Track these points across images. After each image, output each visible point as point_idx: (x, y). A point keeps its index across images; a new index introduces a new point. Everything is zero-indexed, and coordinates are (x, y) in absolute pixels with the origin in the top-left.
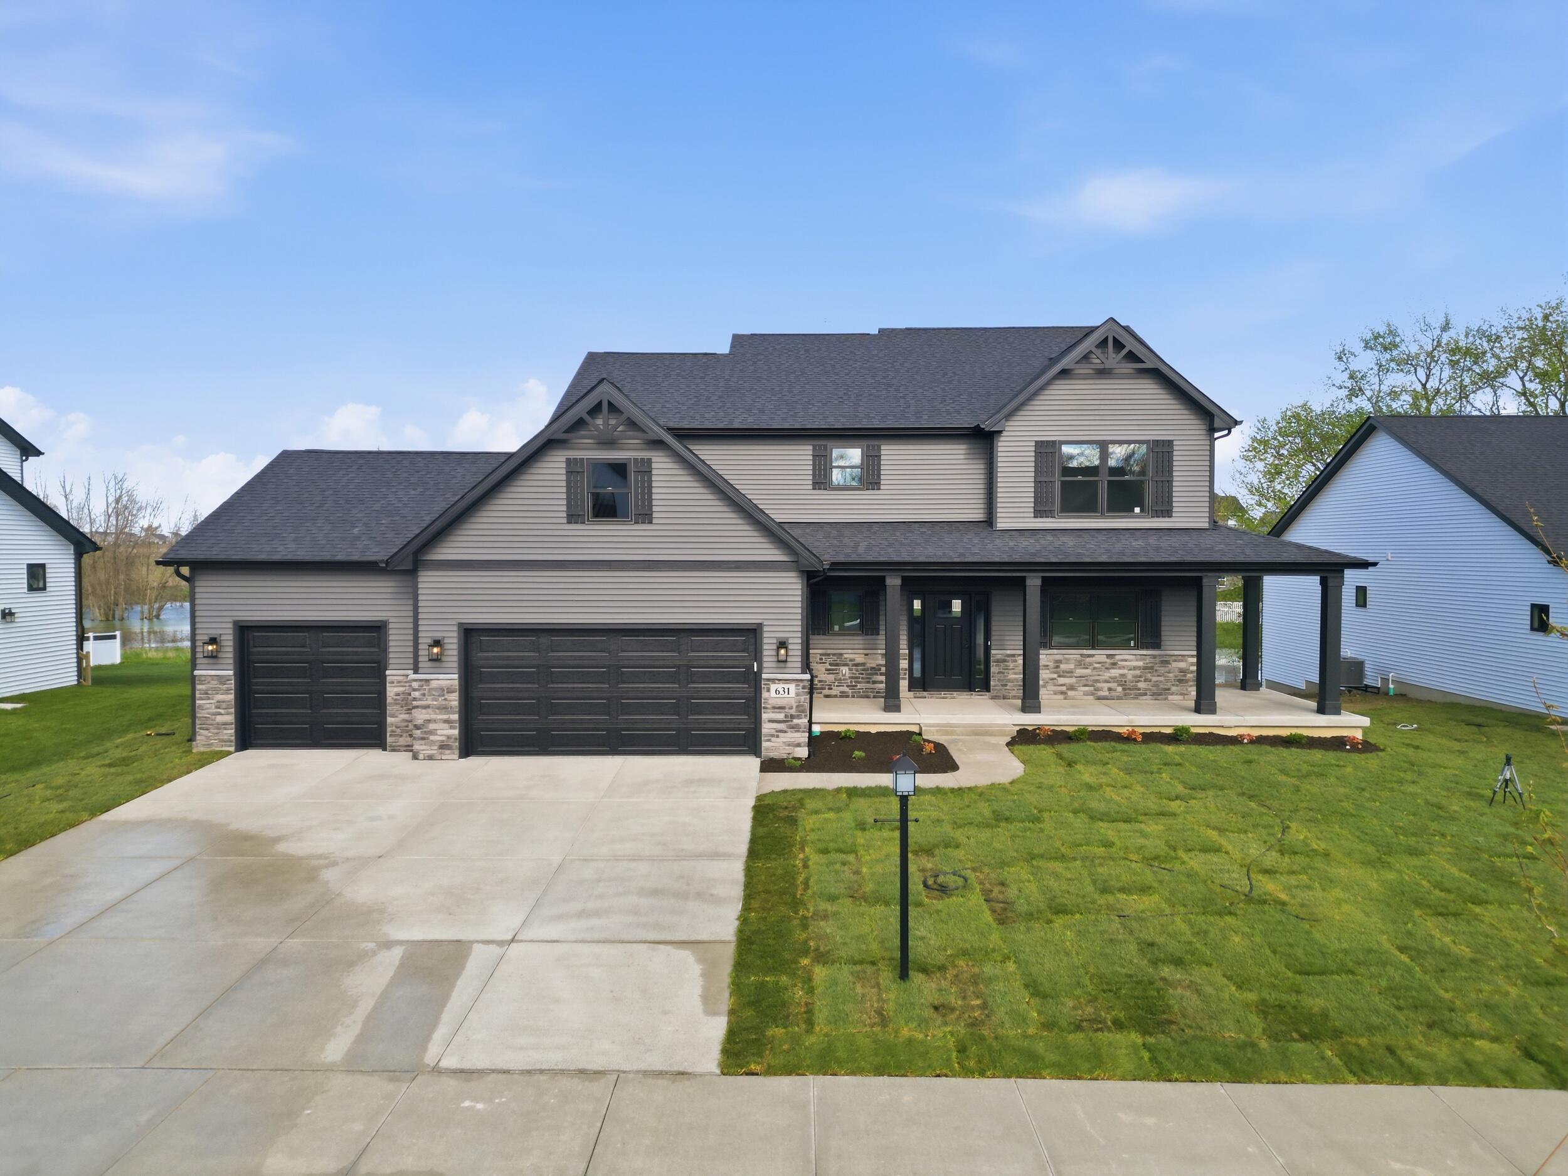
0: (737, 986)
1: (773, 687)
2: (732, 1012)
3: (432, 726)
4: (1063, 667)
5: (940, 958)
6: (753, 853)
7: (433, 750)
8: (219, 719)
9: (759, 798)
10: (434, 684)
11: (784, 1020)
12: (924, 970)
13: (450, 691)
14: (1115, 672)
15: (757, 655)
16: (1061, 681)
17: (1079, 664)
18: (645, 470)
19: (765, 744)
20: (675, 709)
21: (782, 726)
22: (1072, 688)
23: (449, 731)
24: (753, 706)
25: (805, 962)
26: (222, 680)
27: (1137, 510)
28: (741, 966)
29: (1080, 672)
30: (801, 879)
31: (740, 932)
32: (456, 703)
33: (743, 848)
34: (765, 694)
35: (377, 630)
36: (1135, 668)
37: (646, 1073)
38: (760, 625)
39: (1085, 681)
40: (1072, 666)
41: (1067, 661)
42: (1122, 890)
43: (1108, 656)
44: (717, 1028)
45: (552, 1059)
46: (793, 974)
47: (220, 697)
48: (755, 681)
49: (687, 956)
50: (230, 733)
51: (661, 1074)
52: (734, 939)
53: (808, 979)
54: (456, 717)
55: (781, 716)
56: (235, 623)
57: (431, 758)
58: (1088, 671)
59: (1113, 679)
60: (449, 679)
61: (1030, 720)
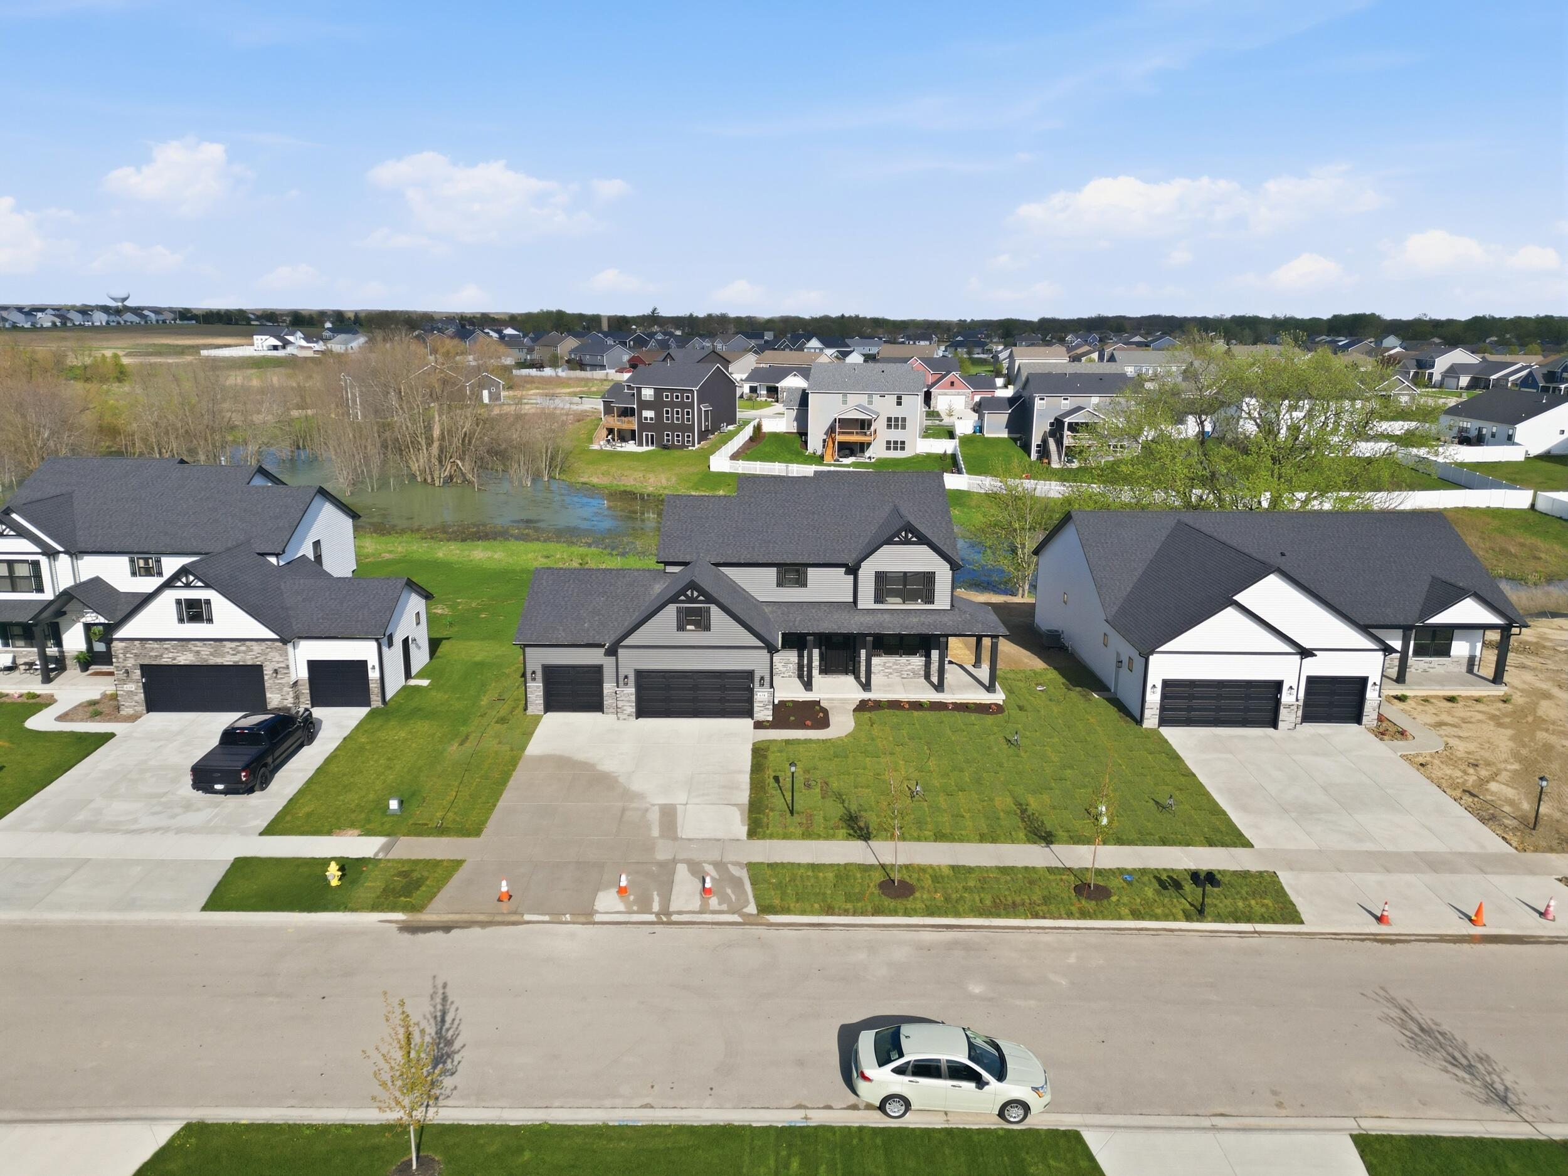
0: (750, 818)
1: (759, 694)
2: (749, 825)
3: (625, 708)
4: (887, 665)
5: (803, 810)
6: (752, 772)
7: (625, 717)
8: (537, 702)
9: (754, 744)
10: (625, 692)
11: (762, 827)
12: (798, 813)
13: (631, 695)
14: (909, 667)
15: (752, 681)
16: (887, 670)
17: (895, 664)
18: (708, 610)
19: (755, 715)
20: (720, 700)
21: (762, 708)
22: (891, 674)
23: (631, 708)
24: (750, 701)
25: (767, 811)
26: (538, 687)
27: (919, 601)
28: (750, 811)
29: (895, 667)
30: (767, 782)
31: (750, 801)
32: (634, 699)
33: (748, 768)
34: (755, 697)
35: (599, 669)
36: (919, 665)
37: (730, 840)
38: (754, 670)
39: (897, 671)
40: (891, 665)
41: (889, 662)
42: (862, 787)
43: (907, 660)
44: (745, 829)
45: (707, 836)
46: (764, 814)
47: (536, 694)
48: (751, 691)
49: (735, 809)
50: (542, 707)
51: (733, 840)
52: (747, 803)
53: (768, 816)
54: (634, 704)
55: (762, 705)
56: (543, 665)
57: (625, 719)
58: (898, 667)
59: (909, 670)
60: (631, 690)
61: (866, 696)
